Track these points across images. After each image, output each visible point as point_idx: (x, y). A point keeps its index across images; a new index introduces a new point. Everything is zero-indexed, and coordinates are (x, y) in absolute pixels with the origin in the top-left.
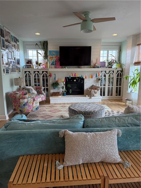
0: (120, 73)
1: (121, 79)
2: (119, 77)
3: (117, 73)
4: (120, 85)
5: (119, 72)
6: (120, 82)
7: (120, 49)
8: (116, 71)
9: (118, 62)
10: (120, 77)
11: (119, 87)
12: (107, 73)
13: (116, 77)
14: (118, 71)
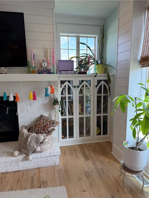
0: (104, 85)
1: (106, 98)
2: (102, 95)
3: (96, 86)
4: (105, 110)
5: (103, 83)
6: (104, 103)
7: (103, 33)
8: (94, 82)
9: (99, 62)
10: (105, 95)
11: (103, 116)
12: (75, 87)
13: (96, 95)
14: (99, 82)
